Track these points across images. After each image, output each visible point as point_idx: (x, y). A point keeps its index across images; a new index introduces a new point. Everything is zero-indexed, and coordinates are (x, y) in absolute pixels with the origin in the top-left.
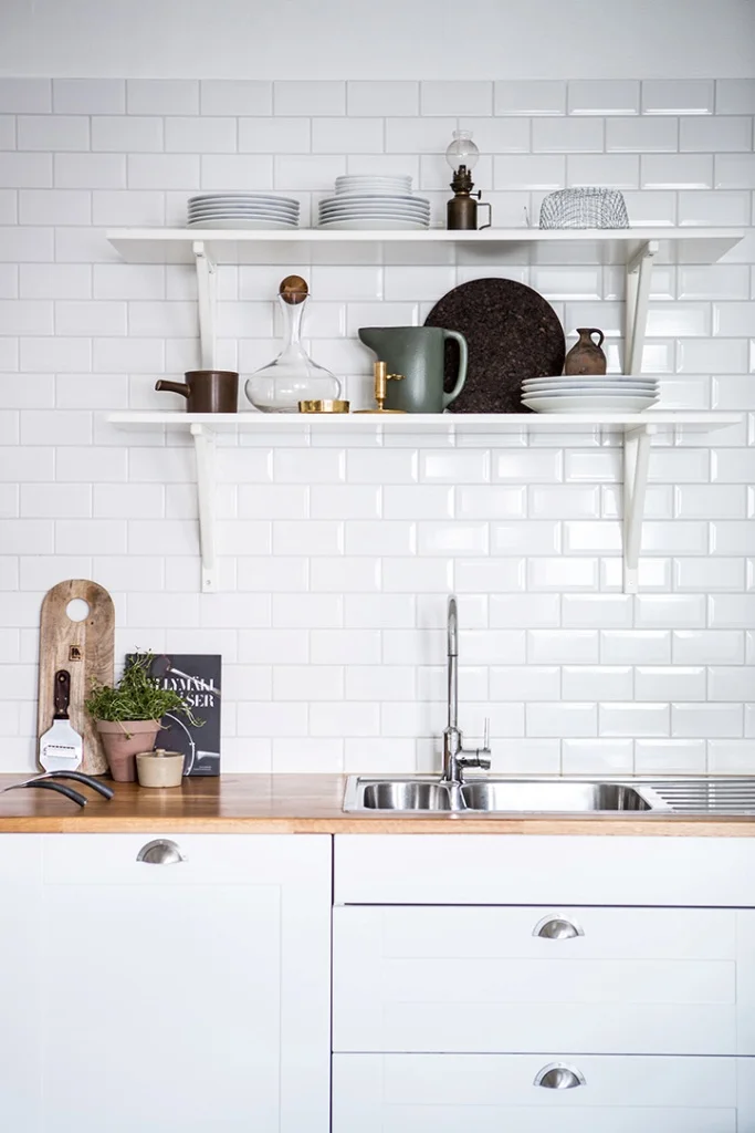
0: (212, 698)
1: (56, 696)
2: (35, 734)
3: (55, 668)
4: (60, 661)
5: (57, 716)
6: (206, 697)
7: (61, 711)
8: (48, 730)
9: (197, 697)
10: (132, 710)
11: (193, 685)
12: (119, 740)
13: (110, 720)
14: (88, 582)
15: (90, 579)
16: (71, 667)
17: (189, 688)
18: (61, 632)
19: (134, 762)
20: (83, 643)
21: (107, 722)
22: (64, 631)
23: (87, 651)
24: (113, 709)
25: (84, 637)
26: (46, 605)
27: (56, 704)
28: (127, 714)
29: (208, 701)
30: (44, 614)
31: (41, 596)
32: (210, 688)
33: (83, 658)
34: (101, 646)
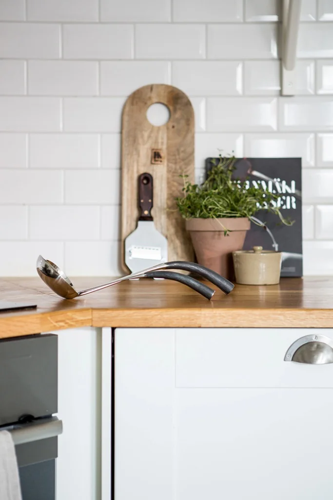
0: (294, 199)
1: (139, 198)
2: (116, 237)
3: (138, 171)
4: (141, 164)
5: (142, 218)
6: (288, 198)
7: (146, 212)
8: (131, 232)
9: (279, 199)
10: (225, 207)
11: (274, 187)
12: (213, 238)
13: (204, 217)
14: (167, 87)
15: (169, 83)
16: (153, 170)
17: (270, 190)
18: (142, 136)
19: (230, 260)
20: (164, 147)
21: (201, 220)
22: (146, 134)
23: (168, 154)
24: (206, 207)
25: (165, 141)
26: (127, 109)
27: (140, 208)
28: (221, 212)
29: (291, 203)
30: (126, 118)
31: (121, 101)
32: (293, 190)
33: (165, 162)
34: (182, 149)
